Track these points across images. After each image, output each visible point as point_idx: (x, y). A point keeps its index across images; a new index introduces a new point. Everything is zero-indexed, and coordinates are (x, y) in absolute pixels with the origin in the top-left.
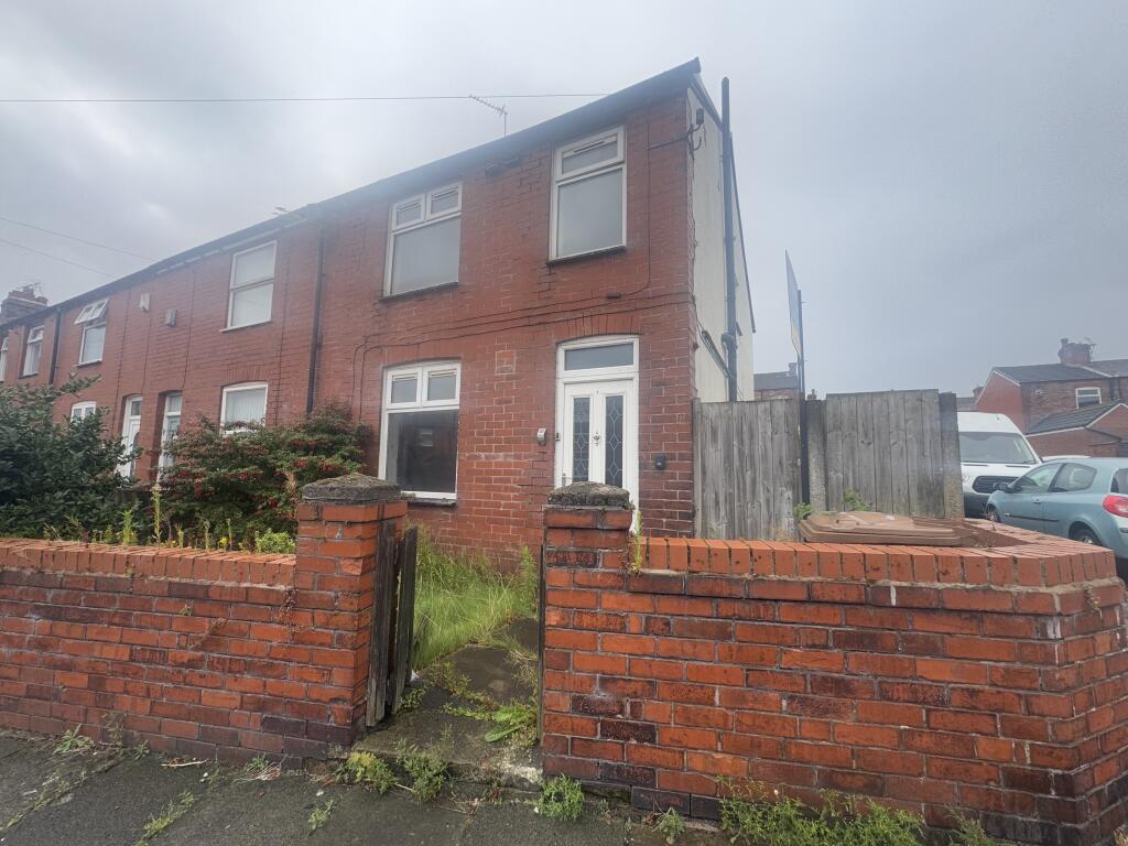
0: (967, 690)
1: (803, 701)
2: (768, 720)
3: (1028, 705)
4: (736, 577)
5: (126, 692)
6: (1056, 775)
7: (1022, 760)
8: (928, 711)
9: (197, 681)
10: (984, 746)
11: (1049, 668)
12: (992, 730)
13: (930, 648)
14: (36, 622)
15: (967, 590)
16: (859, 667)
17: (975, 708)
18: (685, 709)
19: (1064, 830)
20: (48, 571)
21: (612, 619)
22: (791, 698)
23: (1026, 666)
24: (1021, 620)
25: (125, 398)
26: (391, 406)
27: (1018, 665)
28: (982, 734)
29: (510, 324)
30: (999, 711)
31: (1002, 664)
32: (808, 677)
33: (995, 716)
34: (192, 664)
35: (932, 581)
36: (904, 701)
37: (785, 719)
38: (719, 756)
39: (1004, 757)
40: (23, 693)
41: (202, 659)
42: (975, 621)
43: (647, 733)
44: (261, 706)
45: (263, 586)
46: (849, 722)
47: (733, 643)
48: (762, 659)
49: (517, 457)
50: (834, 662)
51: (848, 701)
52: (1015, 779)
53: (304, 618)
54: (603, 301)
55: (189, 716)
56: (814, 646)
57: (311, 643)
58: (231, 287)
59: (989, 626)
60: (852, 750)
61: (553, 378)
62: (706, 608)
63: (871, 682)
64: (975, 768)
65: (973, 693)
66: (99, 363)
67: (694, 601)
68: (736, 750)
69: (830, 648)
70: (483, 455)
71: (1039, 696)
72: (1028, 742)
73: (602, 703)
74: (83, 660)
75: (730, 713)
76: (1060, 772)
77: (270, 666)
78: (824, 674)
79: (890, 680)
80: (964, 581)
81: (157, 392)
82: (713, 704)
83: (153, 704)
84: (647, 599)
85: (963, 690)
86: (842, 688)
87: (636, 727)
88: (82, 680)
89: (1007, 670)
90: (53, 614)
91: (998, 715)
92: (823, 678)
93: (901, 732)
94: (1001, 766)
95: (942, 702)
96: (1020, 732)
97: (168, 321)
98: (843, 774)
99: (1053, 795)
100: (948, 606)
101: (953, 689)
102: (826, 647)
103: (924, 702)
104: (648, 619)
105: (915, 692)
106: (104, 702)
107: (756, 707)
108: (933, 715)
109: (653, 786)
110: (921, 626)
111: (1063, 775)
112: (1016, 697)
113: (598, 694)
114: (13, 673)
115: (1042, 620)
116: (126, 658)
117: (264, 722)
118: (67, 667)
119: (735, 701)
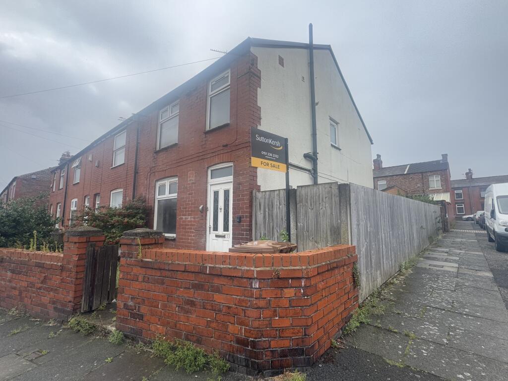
0: (228, 306)
1: (182, 308)
2: (172, 314)
3: (245, 313)
4: (167, 262)
5: (26, 297)
6: (251, 340)
7: (241, 334)
8: (216, 313)
9: (40, 294)
10: (231, 328)
11: (252, 299)
12: (233, 322)
13: (218, 290)
14: (9, 274)
15: (229, 268)
16: (198, 296)
17: (229, 313)
18: (151, 310)
19: (252, 361)
20: (12, 258)
21: (135, 276)
22: (179, 307)
23: (246, 298)
24: (245, 280)
25: (85, 197)
26: (158, 197)
27: (243, 298)
28: (231, 323)
29: (193, 160)
30: (237, 315)
31: (239, 297)
32: (184, 299)
33: (234, 317)
34: (40, 288)
35: (221, 264)
36: (210, 310)
37: (176, 314)
38: (159, 326)
39: (236, 332)
40: (6, 296)
41: (42, 287)
42: (232, 280)
43: (141, 317)
44: (54, 303)
45: (55, 263)
46: (194, 316)
47: (165, 286)
48: (172, 292)
49: (194, 218)
50: (191, 295)
51: (194, 308)
52: (239, 341)
53: (64, 275)
54: (221, 148)
55: (38, 305)
56: (186, 288)
57: (65, 283)
58: (114, 150)
59: (235, 283)
60: (194, 327)
61: (207, 183)
62: (158, 273)
63: (201, 302)
64: (227, 336)
65: (229, 308)
66: (78, 183)
67: (156, 270)
68: (163, 325)
69: (190, 289)
70: (184, 217)
71: (248, 310)
72: (244, 327)
73: (131, 306)
74: (18, 286)
75: (163, 311)
76: (252, 339)
77: (56, 290)
78: (188, 298)
79: (206, 302)
80: (230, 265)
81: (93, 194)
82: (158, 308)
83: (31, 301)
84: (144, 269)
85: (226, 306)
86: (192, 303)
87: (138, 314)
88: (17, 293)
89: (239, 299)
90: (13, 272)
91: (236, 316)
92: (188, 300)
93: (208, 321)
94: (235, 336)
95: (220, 311)
96: (241, 323)
97: (96, 165)
98: (191, 335)
99: (249, 348)
100: (223, 274)
101: (223, 306)
102: (189, 289)
103: (215, 310)
104: (144, 276)
105: (212, 306)
106: (22, 299)
107: (170, 309)
108: (217, 315)
109: (142, 336)
110: (217, 282)
111: (253, 341)
112: (241, 310)
113: (131, 303)
114: (4, 290)
115: (251, 280)
116: (26, 286)
117: (54, 308)
118: (15, 288)
119: (164, 307)
